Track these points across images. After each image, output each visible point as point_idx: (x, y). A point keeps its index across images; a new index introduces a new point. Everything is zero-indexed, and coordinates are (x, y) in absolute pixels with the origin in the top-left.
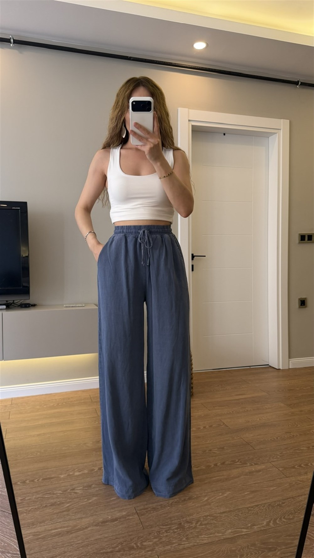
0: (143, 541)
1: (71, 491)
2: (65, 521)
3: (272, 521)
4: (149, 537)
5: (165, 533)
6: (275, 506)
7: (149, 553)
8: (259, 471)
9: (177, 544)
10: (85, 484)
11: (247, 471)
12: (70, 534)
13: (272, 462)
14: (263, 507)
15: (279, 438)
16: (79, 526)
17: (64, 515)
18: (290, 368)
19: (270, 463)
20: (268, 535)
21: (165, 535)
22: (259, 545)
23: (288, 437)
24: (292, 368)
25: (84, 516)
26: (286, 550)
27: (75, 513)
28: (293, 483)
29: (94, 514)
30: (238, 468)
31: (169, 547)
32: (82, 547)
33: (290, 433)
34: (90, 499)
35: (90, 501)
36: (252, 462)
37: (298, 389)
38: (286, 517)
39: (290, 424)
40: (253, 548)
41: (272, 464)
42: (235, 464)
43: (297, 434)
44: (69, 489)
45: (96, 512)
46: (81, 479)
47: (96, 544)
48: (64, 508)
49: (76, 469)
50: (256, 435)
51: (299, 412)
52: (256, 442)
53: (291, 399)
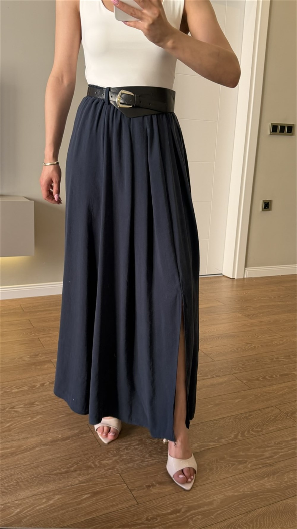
0: (102, 459)
1: (10, 410)
2: (7, 442)
3: (240, 434)
4: (108, 455)
5: (125, 450)
6: (242, 418)
7: (109, 471)
8: (221, 383)
9: (139, 461)
10: (27, 402)
11: (209, 383)
12: (15, 455)
13: (234, 374)
14: (230, 419)
15: (239, 349)
16: (25, 446)
17: (5, 436)
18: (246, 277)
19: (232, 375)
20: (237, 448)
21: (125, 452)
22: (228, 458)
23: (249, 348)
24: (247, 277)
25: (29, 436)
26: (256, 461)
27: (18, 433)
28: (258, 395)
29: (41, 433)
31: (131, 465)
32: (31, 469)
33: (251, 344)
34: (35, 418)
35: (35, 419)
36: (213, 375)
37: (255, 299)
38: (254, 430)
39: (250, 335)
40: (222, 461)
41: (235, 376)
43: (259, 346)
44: (7, 408)
45: (44, 431)
46: (21, 396)
47: (48, 465)
48: (5, 428)
49: (14, 386)
50: (214, 346)
51: (258, 323)
52: (215, 353)
53: (249, 309)
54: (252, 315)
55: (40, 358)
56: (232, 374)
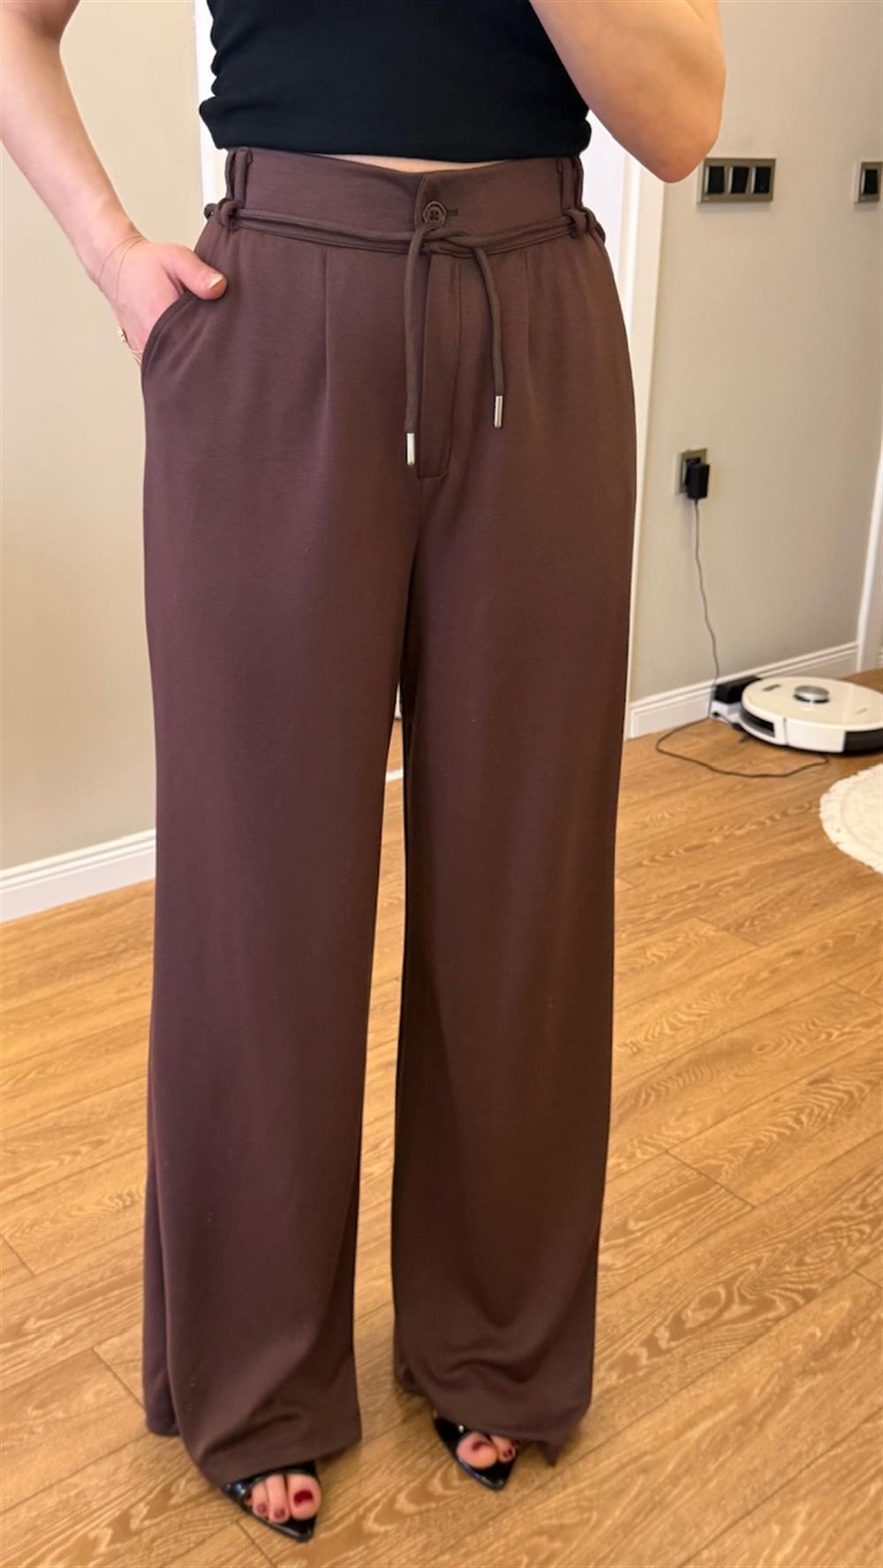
8: (843, 1337)
11: (800, 1347)
13: (859, 1267)
15: (804, 1118)
19: (854, 1275)
23: (831, 1104)
24: (636, 736)
30: (751, 1339)
33: (831, 1083)
36: (787, 1289)
39: (798, 1029)
42: (727, 1316)
43: (858, 1083)
50: (710, 1121)
51: (791, 960)
52: (732, 1162)
53: (721, 894)
54: (747, 924)
55: (37, 1343)
56: (855, 1271)
